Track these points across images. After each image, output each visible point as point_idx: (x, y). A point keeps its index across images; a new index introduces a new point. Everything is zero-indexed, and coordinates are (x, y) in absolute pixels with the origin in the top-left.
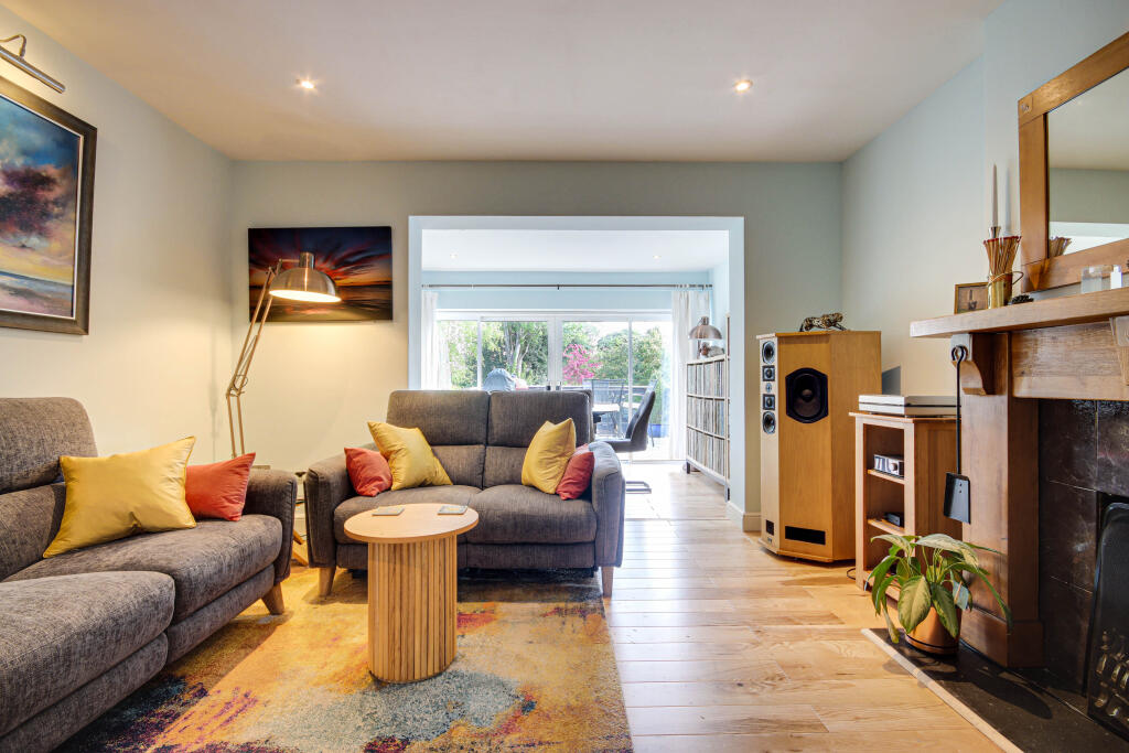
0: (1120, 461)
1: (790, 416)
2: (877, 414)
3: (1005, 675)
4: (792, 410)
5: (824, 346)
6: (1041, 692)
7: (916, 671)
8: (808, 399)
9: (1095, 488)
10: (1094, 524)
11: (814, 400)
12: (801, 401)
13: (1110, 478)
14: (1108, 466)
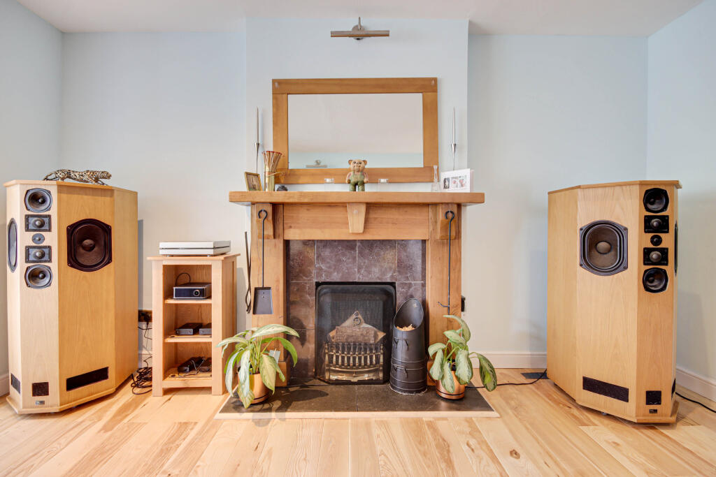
0: (327, 267)
1: (72, 266)
2: (172, 256)
3: (291, 389)
4: (74, 260)
5: (108, 199)
6: (307, 386)
7: (273, 415)
8: (90, 249)
9: (315, 280)
10: (314, 297)
11: (96, 249)
12: (82, 251)
13: (321, 275)
14: (320, 269)
